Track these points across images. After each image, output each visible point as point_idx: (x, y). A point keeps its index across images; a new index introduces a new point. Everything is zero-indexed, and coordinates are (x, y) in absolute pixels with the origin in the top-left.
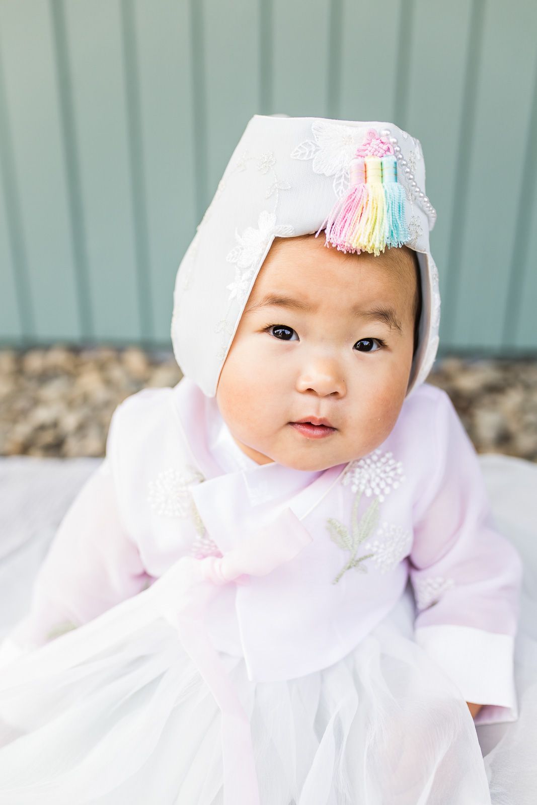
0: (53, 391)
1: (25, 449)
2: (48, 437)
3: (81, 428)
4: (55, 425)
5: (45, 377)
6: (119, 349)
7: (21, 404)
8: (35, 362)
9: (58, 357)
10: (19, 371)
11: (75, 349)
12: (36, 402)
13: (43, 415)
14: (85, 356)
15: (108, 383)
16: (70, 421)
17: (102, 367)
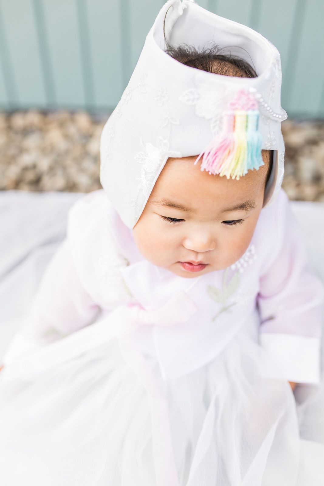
0: (32, 142)
1: (17, 185)
2: (30, 176)
3: (51, 169)
4: (34, 167)
5: (26, 132)
6: (73, 113)
7: (12, 151)
8: (19, 121)
9: (33, 118)
10: (9, 128)
11: (45, 113)
12: (22, 150)
13: (26, 159)
14: (51, 117)
15: (67, 137)
16: (44, 164)
17: (62, 125)
